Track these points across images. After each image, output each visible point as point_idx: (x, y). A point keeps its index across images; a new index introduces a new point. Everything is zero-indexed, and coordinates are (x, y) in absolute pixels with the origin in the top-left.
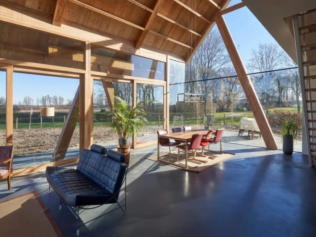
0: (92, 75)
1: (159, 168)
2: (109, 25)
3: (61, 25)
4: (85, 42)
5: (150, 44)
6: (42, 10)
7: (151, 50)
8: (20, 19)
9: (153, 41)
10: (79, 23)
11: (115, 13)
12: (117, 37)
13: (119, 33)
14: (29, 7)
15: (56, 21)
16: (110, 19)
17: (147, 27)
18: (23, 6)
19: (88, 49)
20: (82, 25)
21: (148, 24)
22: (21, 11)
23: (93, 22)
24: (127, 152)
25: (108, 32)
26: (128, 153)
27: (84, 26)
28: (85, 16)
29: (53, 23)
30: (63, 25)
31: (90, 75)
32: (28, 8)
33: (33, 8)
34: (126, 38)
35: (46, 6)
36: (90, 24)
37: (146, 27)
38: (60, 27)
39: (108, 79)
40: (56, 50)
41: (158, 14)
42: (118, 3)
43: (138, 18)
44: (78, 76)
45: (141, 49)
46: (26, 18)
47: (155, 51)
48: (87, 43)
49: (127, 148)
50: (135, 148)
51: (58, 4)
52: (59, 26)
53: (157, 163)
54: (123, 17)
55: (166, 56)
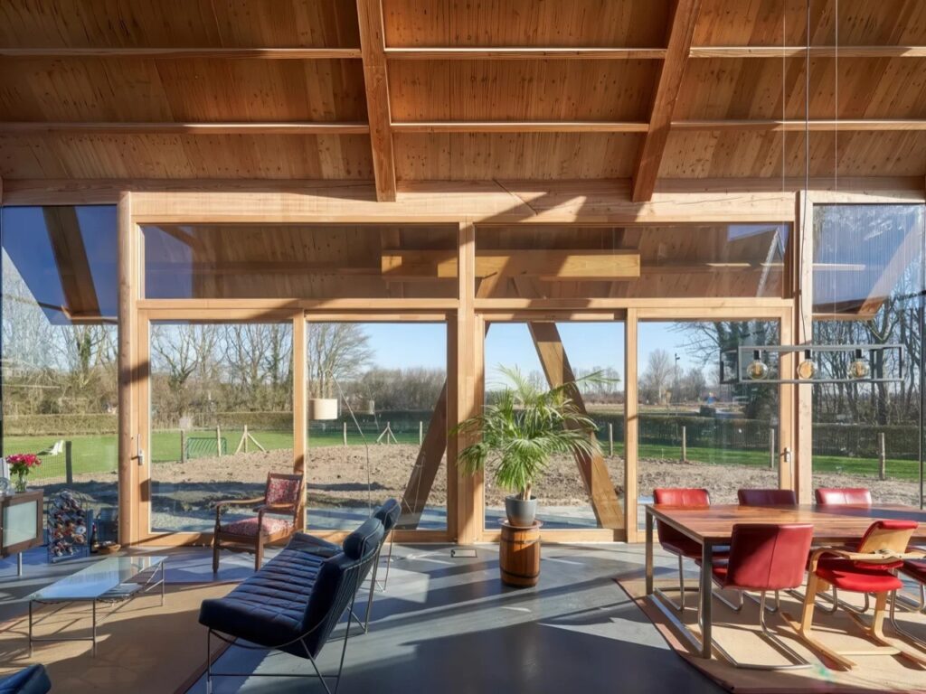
0: (478, 311)
1: (612, 622)
2: (522, 155)
3: (394, 197)
4: (457, 224)
5: (700, 168)
6: (354, 174)
7: (707, 190)
8: (315, 209)
9: (709, 155)
10: (442, 176)
11: (533, 112)
12: (559, 182)
13: (562, 168)
14: (331, 177)
15: (383, 192)
16: (520, 135)
17: (657, 116)
18: (321, 179)
19: (467, 241)
20: (449, 181)
21: (660, 102)
22: (318, 191)
23: (474, 162)
24: (521, 542)
25: (528, 175)
26: (523, 547)
27: (455, 181)
28: (450, 153)
29: (378, 198)
30: (400, 196)
31: (473, 311)
32: (329, 180)
33: (337, 177)
34: (592, 175)
35: (360, 164)
36: (467, 172)
37: (654, 115)
38: (394, 201)
39: (543, 316)
40: (397, 261)
41: (696, 51)
42: (531, 80)
43: (619, 96)
44: (442, 317)
45: (656, 197)
46: (325, 202)
47: (727, 192)
48: (462, 226)
49: (526, 530)
50: (629, 540)
51: (375, 148)
52: (392, 198)
53: (632, 604)
54: (562, 116)
55: (792, 195)
